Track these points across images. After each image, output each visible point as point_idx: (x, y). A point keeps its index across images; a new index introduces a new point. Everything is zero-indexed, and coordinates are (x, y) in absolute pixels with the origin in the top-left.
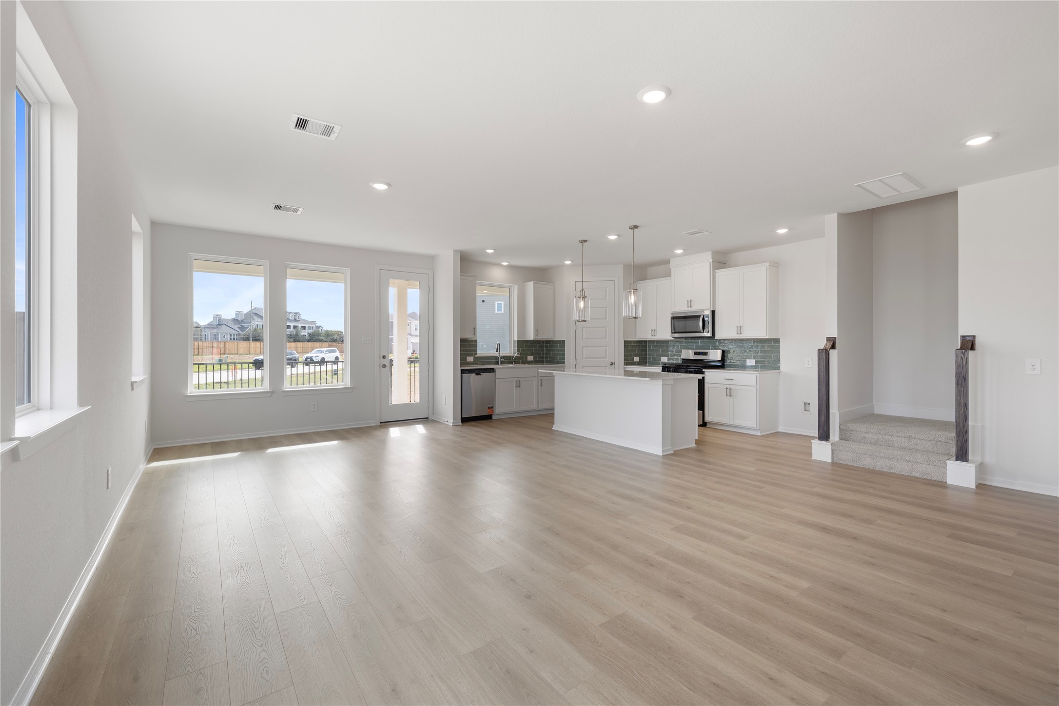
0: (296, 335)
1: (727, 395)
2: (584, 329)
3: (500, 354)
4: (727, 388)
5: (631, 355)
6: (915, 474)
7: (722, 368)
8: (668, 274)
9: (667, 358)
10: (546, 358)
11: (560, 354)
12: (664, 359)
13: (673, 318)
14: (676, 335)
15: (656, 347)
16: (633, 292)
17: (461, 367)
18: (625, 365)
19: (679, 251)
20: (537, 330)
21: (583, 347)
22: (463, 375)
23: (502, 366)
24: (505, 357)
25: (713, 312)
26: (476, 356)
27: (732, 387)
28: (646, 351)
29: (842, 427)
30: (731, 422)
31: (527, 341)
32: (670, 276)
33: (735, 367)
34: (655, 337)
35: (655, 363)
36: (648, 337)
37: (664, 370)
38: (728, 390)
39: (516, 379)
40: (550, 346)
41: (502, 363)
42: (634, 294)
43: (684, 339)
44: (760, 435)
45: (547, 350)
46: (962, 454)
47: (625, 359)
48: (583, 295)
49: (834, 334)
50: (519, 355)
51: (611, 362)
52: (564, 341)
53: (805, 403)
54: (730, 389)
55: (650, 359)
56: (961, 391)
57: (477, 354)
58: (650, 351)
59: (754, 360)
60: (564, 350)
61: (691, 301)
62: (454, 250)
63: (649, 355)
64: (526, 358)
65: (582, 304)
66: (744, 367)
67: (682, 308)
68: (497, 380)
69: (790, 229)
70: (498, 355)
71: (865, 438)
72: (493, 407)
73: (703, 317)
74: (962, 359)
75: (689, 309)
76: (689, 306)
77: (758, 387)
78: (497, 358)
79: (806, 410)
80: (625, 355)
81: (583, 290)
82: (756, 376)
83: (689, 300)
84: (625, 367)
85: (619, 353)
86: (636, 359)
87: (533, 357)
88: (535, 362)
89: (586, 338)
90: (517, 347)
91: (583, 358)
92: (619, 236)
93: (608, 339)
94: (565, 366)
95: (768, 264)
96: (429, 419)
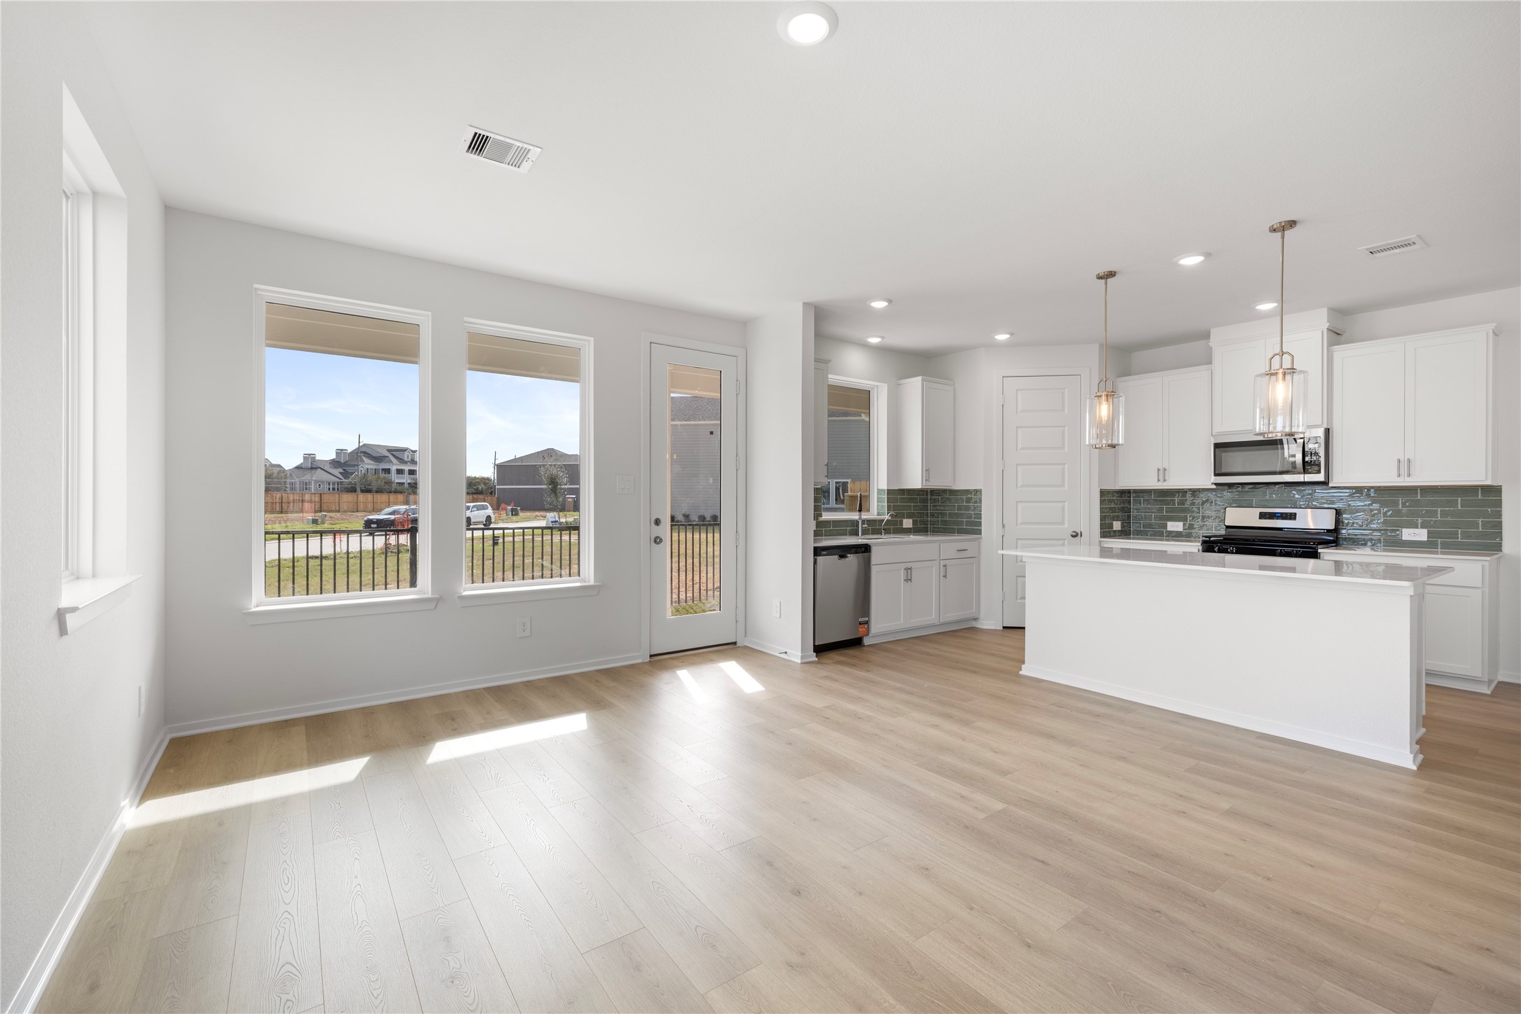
2: (1020, 468)
5: (1110, 518)
7: (1339, 545)
8: (1205, 360)
9: (1181, 523)
10: (933, 523)
11: (969, 516)
12: (1175, 526)
13: (1220, 445)
14: (1219, 480)
15: (1153, 502)
17: (813, 542)
18: (1102, 537)
20: (926, 470)
21: (1018, 502)
22: (817, 558)
25: (1327, 434)
28: (1129, 510)
31: (903, 491)
32: (1210, 362)
34: (1165, 483)
35: (1149, 534)
36: (1149, 482)
39: (903, 566)
40: (946, 501)
44: (1488, 693)
45: (935, 508)
47: (1101, 526)
51: (1074, 532)
52: (979, 492)
55: (1137, 525)
58: (1138, 509)
59: (1425, 530)
60: (978, 508)
62: (804, 302)
63: (1136, 518)
66: (1396, 544)
68: (872, 567)
72: (865, 623)
73: (1303, 442)
77: (1486, 590)
80: (1101, 517)
82: (1484, 565)
84: (1101, 541)
85: (1089, 515)
86: (1117, 525)
87: (911, 520)
88: (916, 530)
89: (1022, 486)
90: (888, 503)
91: (1018, 523)
92: (1208, 255)
93: (1066, 488)
94: (981, 538)
95: (1493, 327)
96: (738, 644)
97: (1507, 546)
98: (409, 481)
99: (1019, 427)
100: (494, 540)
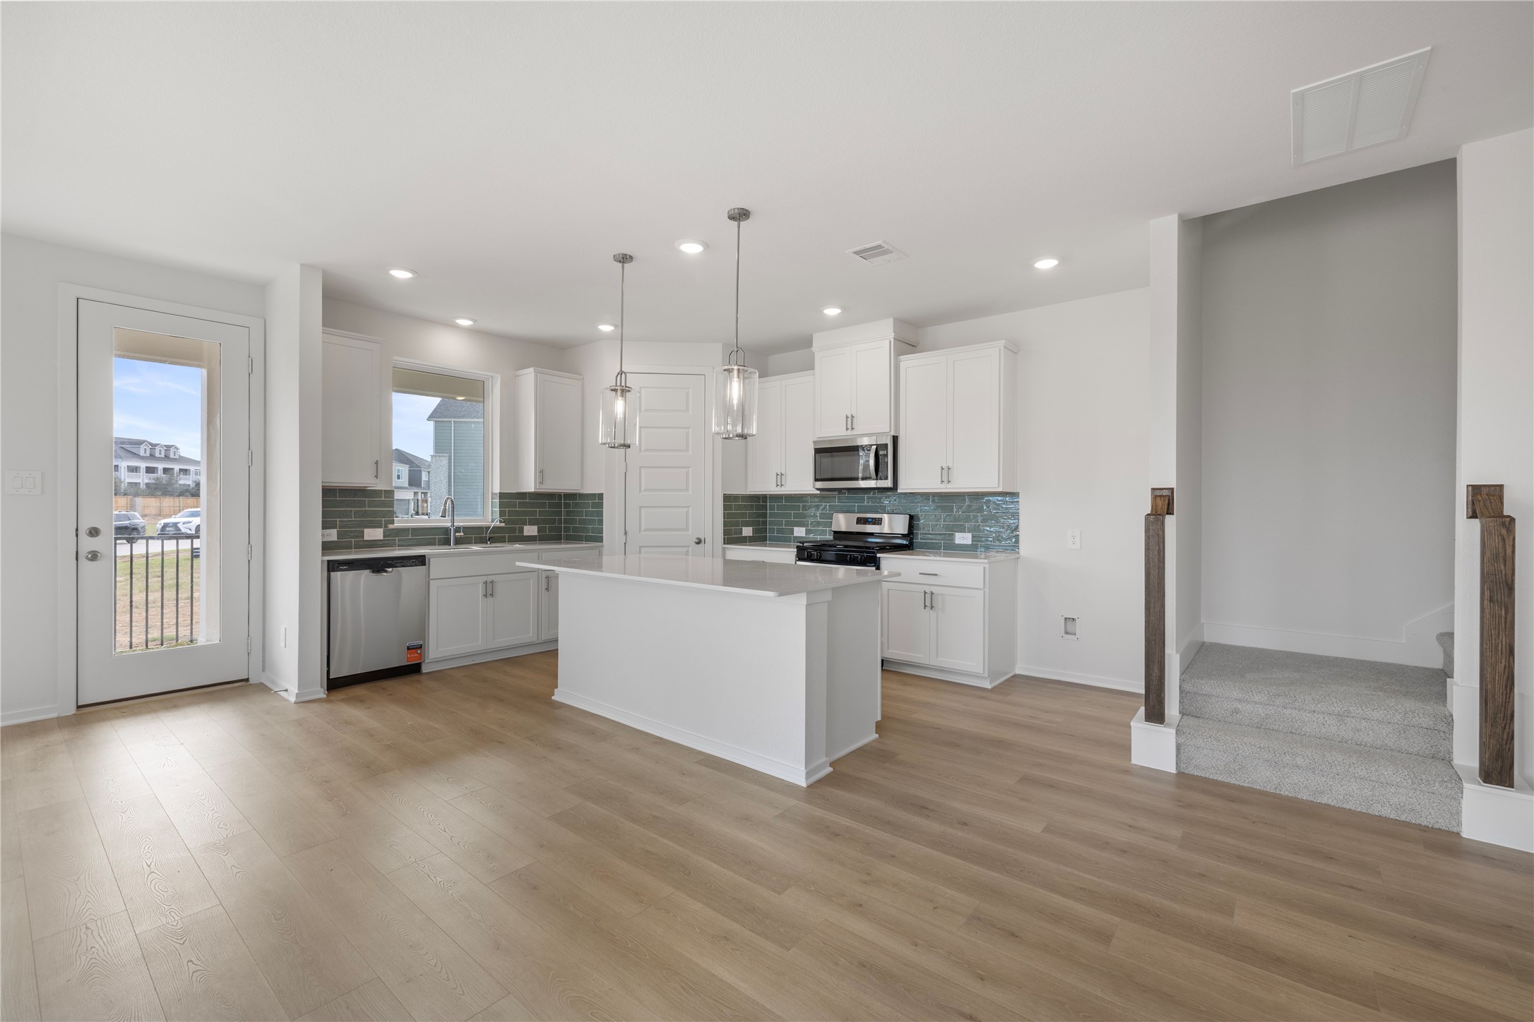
0: (167, 485)
1: (925, 606)
2: (643, 471)
3: (453, 521)
4: (925, 593)
5: (737, 524)
6: (1377, 810)
7: (909, 549)
8: (809, 366)
9: (804, 529)
10: (567, 529)
11: (592, 522)
12: (799, 532)
13: (818, 451)
14: (820, 485)
15: (785, 508)
16: (736, 372)
17: (323, 555)
18: (724, 543)
19: (832, 312)
20: (542, 472)
21: (640, 507)
22: (332, 574)
24: (467, 529)
25: (895, 439)
26: (391, 526)
27: (934, 589)
28: (765, 515)
29: (1188, 687)
30: (934, 662)
31: (522, 495)
32: (812, 368)
33: (931, 548)
34: (783, 488)
35: (782, 539)
36: (771, 488)
37: (800, 558)
38: (928, 597)
39: (485, 578)
40: (576, 505)
41: (459, 542)
42: (738, 377)
43: (836, 493)
44: (989, 687)
45: (568, 513)
46: (1502, 768)
47: (726, 533)
48: (623, 384)
49: (1169, 479)
50: (503, 525)
51: (698, 538)
52: (601, 496)
53: (1066, 619)
54: (932, 593)
55: (772, 531)
56: (1500, 616)
57: (393, 522)
58: (772, 515)
59: (970, 534)
60: (600, 514)
61: (853, 417)
62: (302, 265)
63: (771, 523)
64: (521, 530)
65: (619, 406)
66: (951, 548)
67: (835, 432)
68: (431, 581)
69: (1063, 260)
70: (448, 525)
71: (1237, 711)
72: (420, 647)
73: (877, 449)
74: (1503, 539)
75: (849, 432)
76: (849, 427)
77: (987, 590)
78: (446, 531)
79: (1067, 633)
80: (725, 524)
81: (621, 373)
82: (984, 568)
83: (849, 416)
84: (724, 548)
85: (711, 520)
86: (747, 531)
87: (536, 527)
88: (541, 538)
89: (645, 490)
90: (500, 508)
91: (642, 530)
92: (706, 246)
93: (690, 492)
94: (602, 546)
95: (1003, 344)
96: (251, 681)
97: (1025, 548)
98: (146, 481)
99: (643, 427)
100: (192, 552)
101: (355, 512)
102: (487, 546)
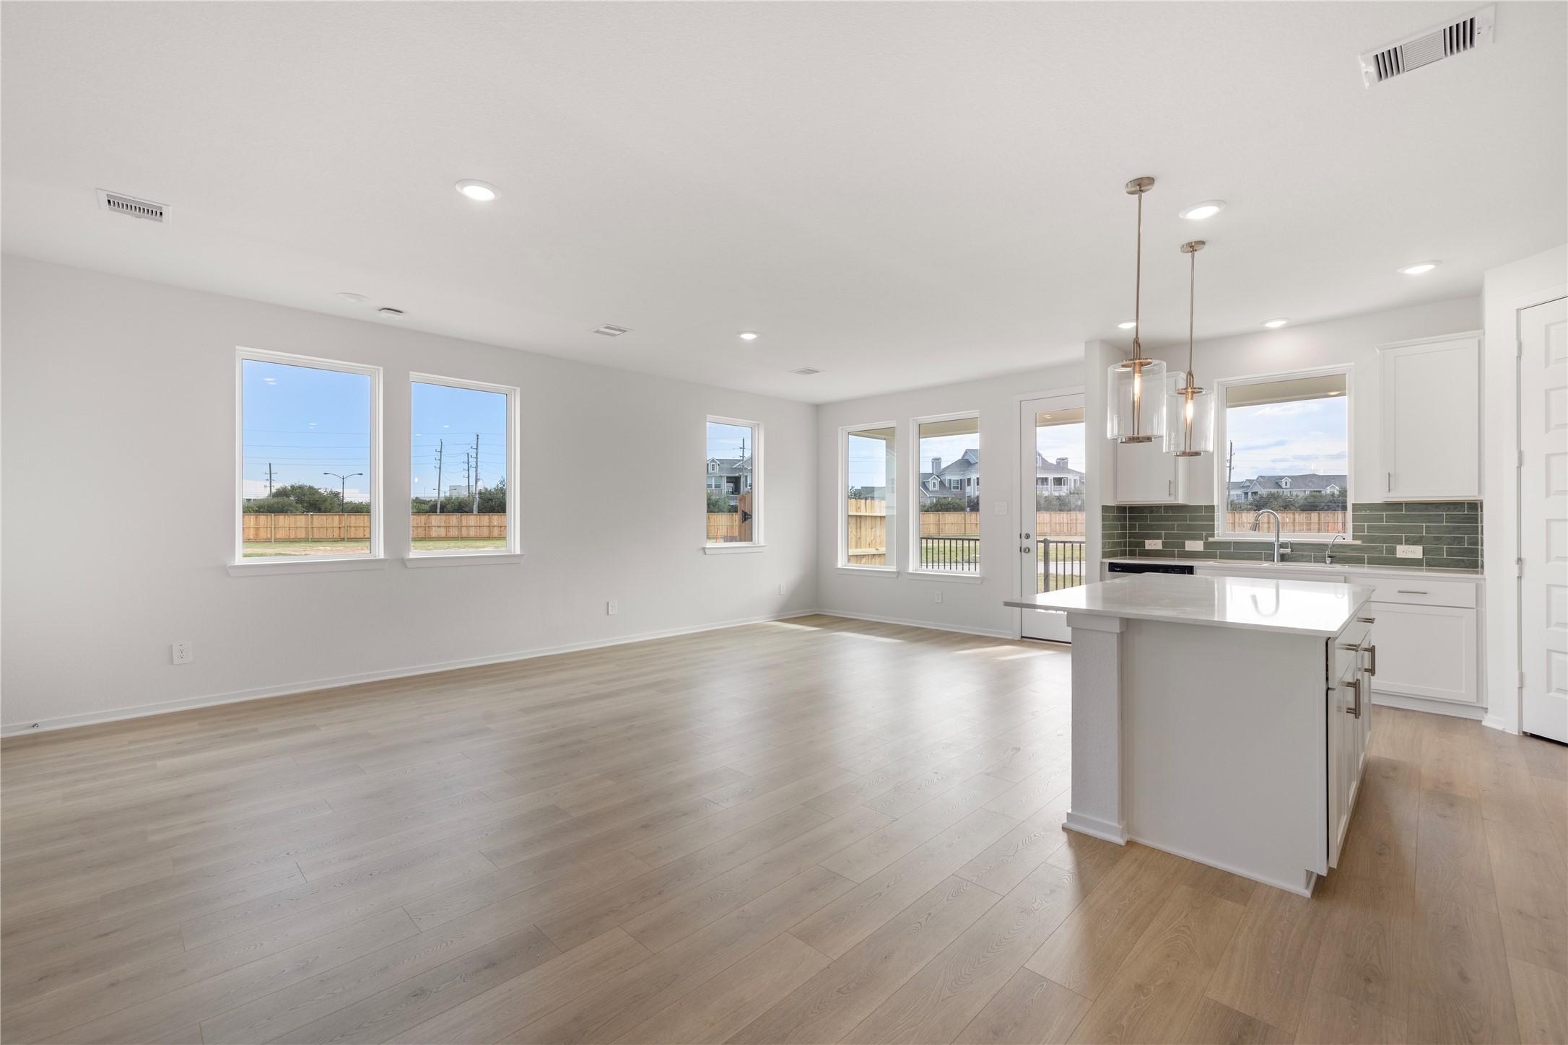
3: (1278, 538)
23: (1280, 565)
24: (1298, 546)
26: (1211, 539)
31: (1395, 506)
41: (1283, 558)
57: (1213, 536)
64: (1393, 551)
70: (1273, 539)
78: (1271, 545)
101: (1178, 525)
102: (1325, 565)
